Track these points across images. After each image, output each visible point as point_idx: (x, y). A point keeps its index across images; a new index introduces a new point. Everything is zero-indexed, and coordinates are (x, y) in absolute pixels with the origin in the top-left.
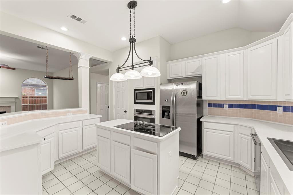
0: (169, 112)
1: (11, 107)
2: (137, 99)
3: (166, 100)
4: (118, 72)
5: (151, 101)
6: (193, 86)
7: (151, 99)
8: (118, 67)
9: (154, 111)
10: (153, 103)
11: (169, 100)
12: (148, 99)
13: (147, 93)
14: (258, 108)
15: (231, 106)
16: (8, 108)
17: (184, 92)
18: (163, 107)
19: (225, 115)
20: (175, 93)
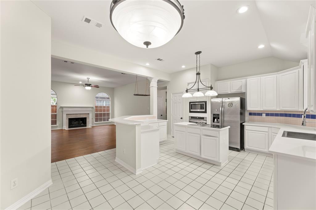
0: (219, 118)
1: (90, 114)
2: (191, 109)
3: (216, 110)
4: (187, 92)
5: (204, 110)
6: (238, 99)
7: (204, 109)
8: (187, 89)
9: (206, 118)
10: (205, 112)
11: (218, 110)
12: (201, 109)
13: (200, 105)
14: (289, 117)
15: (267, 115)
16: (87, 115)
17: (230, 104)
18: (214, 115)
19: (263, 121)
20: (223, 105)
